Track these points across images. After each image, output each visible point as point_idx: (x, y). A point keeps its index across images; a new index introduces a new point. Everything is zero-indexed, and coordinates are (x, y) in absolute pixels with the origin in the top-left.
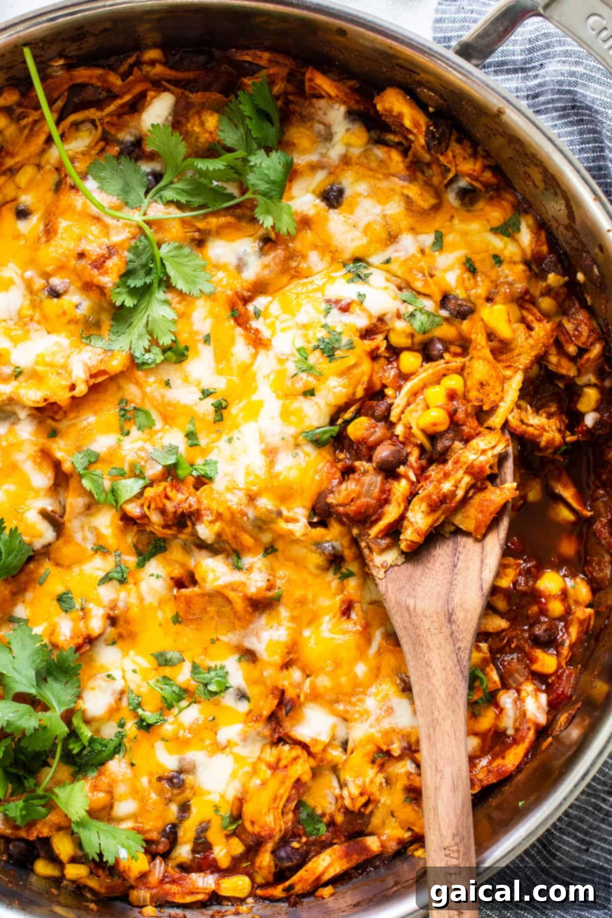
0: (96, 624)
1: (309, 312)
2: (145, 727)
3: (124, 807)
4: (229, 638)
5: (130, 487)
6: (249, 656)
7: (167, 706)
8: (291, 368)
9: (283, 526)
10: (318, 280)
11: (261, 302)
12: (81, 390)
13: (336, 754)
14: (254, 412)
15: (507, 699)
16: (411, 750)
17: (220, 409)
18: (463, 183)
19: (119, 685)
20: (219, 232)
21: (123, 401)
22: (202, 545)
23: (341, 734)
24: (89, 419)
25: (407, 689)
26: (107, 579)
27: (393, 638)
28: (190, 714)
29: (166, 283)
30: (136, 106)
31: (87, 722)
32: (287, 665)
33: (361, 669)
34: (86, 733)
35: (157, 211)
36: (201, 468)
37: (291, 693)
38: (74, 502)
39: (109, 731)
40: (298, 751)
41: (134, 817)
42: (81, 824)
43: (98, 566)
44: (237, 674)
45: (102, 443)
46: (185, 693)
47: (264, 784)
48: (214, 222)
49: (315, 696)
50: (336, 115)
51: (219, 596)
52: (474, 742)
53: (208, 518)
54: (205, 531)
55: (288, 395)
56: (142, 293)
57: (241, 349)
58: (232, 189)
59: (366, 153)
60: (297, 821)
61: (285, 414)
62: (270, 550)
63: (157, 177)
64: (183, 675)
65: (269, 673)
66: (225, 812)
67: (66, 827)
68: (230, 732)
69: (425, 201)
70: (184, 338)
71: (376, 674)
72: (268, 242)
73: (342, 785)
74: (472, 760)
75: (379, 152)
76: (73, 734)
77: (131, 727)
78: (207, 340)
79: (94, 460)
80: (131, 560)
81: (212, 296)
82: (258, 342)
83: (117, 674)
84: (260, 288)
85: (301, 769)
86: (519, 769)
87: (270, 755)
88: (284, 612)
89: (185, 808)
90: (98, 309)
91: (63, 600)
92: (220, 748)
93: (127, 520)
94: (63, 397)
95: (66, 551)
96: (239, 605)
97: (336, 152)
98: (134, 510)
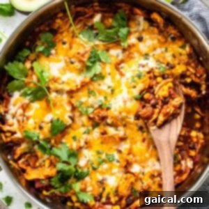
0: (82, 144)
1: (134, 67)
2: (94, 169)
3: (89, 189)
4: (115, 147)
5: (90, 110)
6: (120, 152)
7: (100, 164)
8: (130, 81)
9: (128, 120)
10: (137, 59)
11: (123, 65)
12: (79, 87)
13: (141, 176)
14: (121, 92)
15: (183, 162)
16: (160, 175)
17: (113, 91)
18: (172, 36)
19: (88, 159)
20: (112, 48)
21: (89, 90)
22: (108, 125)
23: (142, 170)
24: (80, 94)
25: (158, 160)
26: (85, 133)
27: (155, 148)
28: (105, 166)
29: (100, 60)
30: (92, 17)
31: (80, 168)
32: (129, 154)
33: (147, 155)
34: (80, 171)
35: (97, 42)
36: (108, 105)
37: (130, 161)
38: (77, 114)
39: (85, 170)
40: (132, 175)
41: (92, 191)
42: (79, 193)
43: (83, 130)
44: (117, 156)
45: (84, 99)
46: (104, 161)
47: (123, 183)
48: (111, 45)
49: (136, 162)
50: (141, 19)
51: (112, 137)
52: (175, 173)
53: (110, 117)
54: (109, 121)
55: (129, 88)
56: (94, 63)
57: (118, 76)
58: (116, 37)
59: (148, 28)
60: (132, 192)
61: (128, 92)
62: (125, 126)
63: (97, 34)
64: (104, 156)
65: (125, 156)
66: (114, 190)
67: (75, 194)
68: (115, 170)
69: (163, 40)
70: (104, 74)
71: (151, 156)
72: (124, 50)
73: (143, 183)
74: (175, 177)
75: (152, 28)
76: (77, 171)
77: (91, 169)
78: (109, 74)
79: (82, 104)
80: (90, 128)
81: (110, 63)
82: (122, 75)
83: (87, 156)
84: (122, 61)
85: (132, 179)
86: (186, 179)
87: (125, 176)
88: (128, 141)
89: (104, 189)
90: (83, 67)
91: (74, 138)
92: (112, 174)
93: (90, 119)
94: (74, 88)
95: (75, 126)
96: (117, 139)
97: (141, 28)
98: (91, 116)
